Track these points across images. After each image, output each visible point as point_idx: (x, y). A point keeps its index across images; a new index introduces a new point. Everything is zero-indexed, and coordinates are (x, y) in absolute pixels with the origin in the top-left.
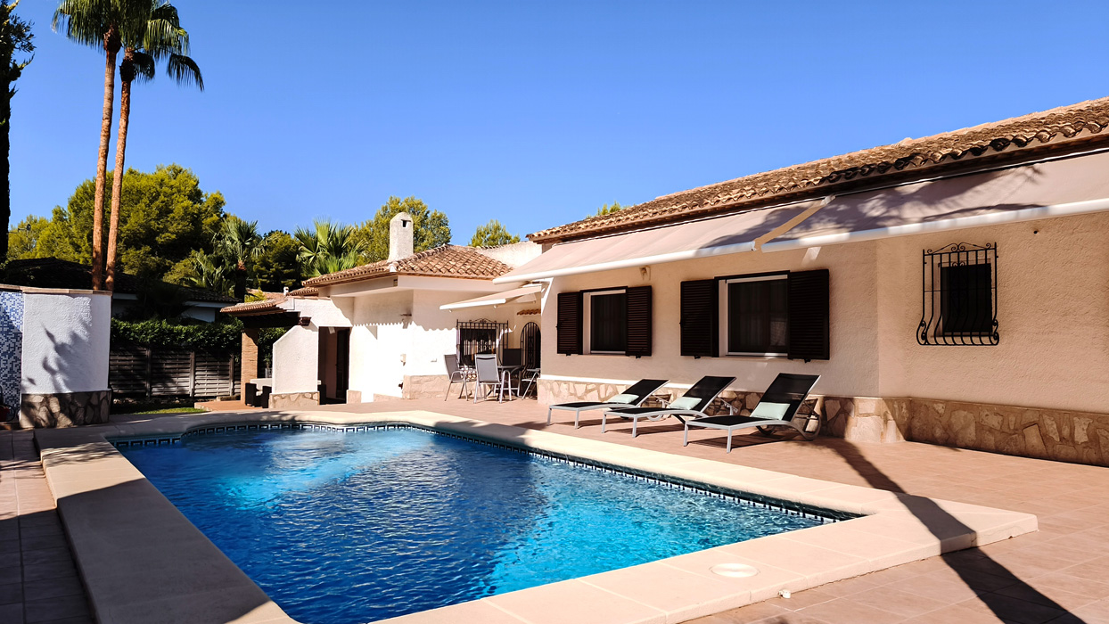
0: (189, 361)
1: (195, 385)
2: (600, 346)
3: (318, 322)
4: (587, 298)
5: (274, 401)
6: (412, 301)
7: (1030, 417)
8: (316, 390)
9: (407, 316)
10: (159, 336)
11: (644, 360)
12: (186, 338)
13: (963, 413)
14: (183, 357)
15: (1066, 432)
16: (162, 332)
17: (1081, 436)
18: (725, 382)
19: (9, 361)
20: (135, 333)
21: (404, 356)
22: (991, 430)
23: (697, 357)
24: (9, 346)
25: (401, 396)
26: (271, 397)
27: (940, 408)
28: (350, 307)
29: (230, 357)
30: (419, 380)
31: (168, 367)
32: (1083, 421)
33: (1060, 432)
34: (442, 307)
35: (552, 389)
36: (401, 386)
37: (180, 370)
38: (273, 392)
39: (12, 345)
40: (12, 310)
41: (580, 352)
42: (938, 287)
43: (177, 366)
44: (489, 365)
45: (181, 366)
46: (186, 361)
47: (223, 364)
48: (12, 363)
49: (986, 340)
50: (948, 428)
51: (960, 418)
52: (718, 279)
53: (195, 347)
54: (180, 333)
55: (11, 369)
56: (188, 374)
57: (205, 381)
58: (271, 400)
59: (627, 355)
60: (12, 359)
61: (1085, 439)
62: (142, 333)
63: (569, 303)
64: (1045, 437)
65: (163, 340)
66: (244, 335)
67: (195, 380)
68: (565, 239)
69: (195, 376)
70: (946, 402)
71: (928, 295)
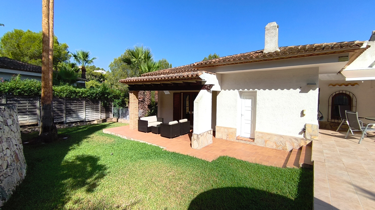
0: (83, 105)
1: (86, 116)
10: (70, 93)
12: (82, 95)
14: (80, 103)
16: (71, 92)
20: (57, 92)
29: (99, 103)
31: (73, 108)
37: (79, 110)
43: (78, 108)
45: (79, 108)
46: (82, 106)
47: (97, 106)
53: (85, 98)
54: (79, 92)
56: (83, 111)
57: (90, 114)
62: (61, 92)
65: (71, 95)
67: (86, 114)
69: (86, 112)
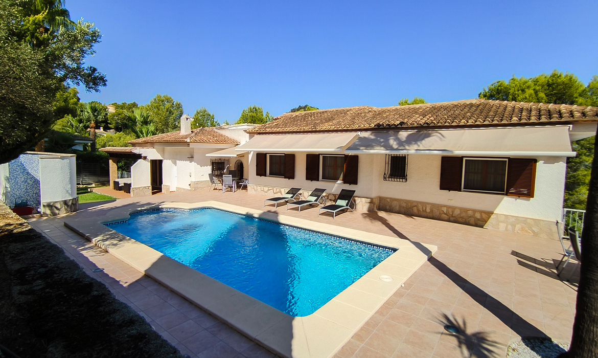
1: (82, 179)
2: (273, 173)
3: (150, 158)
4: (268, 156)
5: (133, 190)
6: (194, 152)
7: (415, 204)
8: (150, 185)
9: (191, 158)
11: (291, 180)
13: (395, 202)
15: (424, 209)
17: (428, 210)
18: (323, 191)
19: (25, 185)
21: (191, 173)
22: (403, 207)
23: (312, 181)
24: (24, 178)
25: (190, 189)
26: (131, 189)
27: (388, 200)
28: (163, 152)
29: (97, 167)
30: (197, 183)
32: (429, 206)
33: (423, 209)
34: (207, 155)
35: (254, 188)
36: (190, 185)
38: (132, 187)
39: (26, 178)
40: (24, 162)
41: (266, 176)
42: (390, 163)
44: (228, 179)
47: (94, 170)
48: (26, 186)
49: (404, 180)
50: (390, 206)
51: (395, 203)
52: (319, 154)
55: (26, 188)
57: (87, 177)
58: (131, 190)
59: (285, 178)
60: (26, 184)
61: (429, 211)
63: (261, 158)
64: (418, 210)
66: (111, 161)
67: (83, 177)
68: (259, 134)
69: (82, 175)
70: (391, 198)
71: (387, 165)
